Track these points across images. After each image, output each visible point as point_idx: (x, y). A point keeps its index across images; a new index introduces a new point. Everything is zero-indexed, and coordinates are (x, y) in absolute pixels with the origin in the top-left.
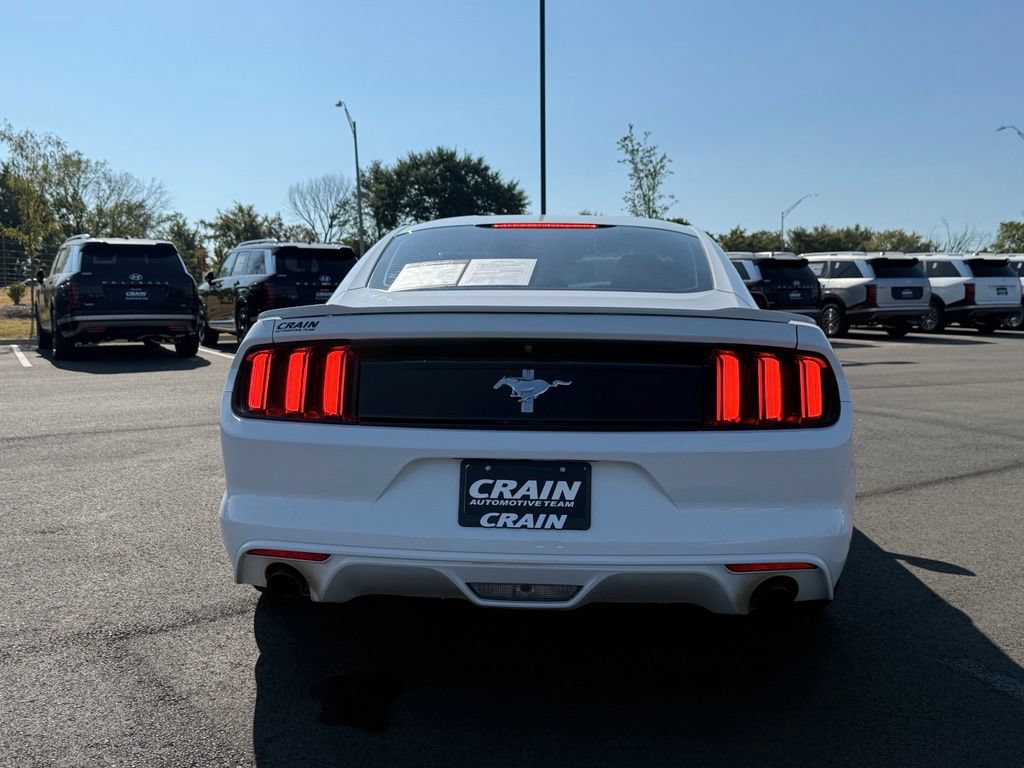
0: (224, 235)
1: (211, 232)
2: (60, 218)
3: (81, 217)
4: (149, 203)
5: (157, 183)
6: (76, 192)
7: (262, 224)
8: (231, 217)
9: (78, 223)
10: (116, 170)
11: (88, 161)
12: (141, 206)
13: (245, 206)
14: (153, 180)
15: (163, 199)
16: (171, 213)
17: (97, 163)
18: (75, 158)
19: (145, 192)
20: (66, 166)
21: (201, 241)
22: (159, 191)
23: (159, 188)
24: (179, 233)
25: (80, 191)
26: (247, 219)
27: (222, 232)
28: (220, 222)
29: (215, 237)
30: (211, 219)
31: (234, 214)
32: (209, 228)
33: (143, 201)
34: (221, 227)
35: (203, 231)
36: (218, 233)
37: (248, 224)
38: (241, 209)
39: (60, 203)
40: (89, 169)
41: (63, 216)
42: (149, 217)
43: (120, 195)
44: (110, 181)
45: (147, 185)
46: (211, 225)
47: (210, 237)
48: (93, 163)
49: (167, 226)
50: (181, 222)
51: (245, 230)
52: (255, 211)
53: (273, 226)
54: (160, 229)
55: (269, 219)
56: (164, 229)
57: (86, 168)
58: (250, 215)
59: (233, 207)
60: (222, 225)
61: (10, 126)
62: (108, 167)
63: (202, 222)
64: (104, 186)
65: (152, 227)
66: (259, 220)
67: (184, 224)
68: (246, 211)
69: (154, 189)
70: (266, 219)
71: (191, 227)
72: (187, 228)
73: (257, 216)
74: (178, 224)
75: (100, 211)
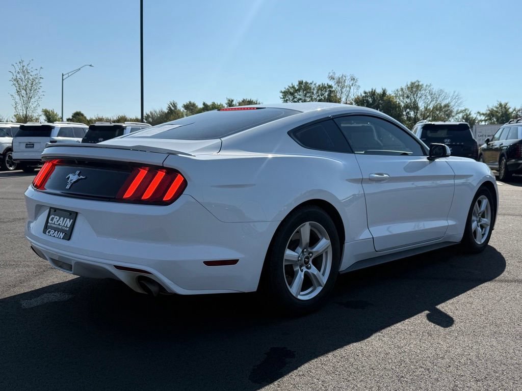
0: (490, 119)
1: (483, 118)
2: (406, 113)
3: (417, 113)
4: (452, 104)
5: (456, 94)
6: (415, 100)
7: (512, 113)
8: (495, 109)
9: (415, 116)
10: (435, 89)
11: (422, 85)
12: (447, 106)
13: (503, 103)
14: (454, 92)
15: (459, 102)
16: (463, 109)
17: (427, 86)
18: (417, 84)
19: (449, 99)
20: (412, 88)
21: (478, 122)
22: (457, 97)
23: (457, 96)
24: (467, 118)
25: (417, 100)
26: (503, 109)
27: (489, 118)
28: (488, 112)
29: (485, 121)
30: (484, 111)
31: (497, 108)
32: (482, 116)
33: (449, 103)
34: (489, 115)
35: (480, 118)
36: (486, 118)
37: (504, 112)
38: (501, 105)
39: (407, 107)
40: (423, 89)
41: (408, 112)
42: (451, 112)
43: (437, 100)
44: (432, 94)
45: (451, 95)
46: (483, 114)
47: (483, 121)
48: (424, 86)
49: (461, 115)
50: (468, 113)
51: (502, 116)
52: (508, 106)
53: (518, 113)
54: (457, 117)
55: (516, 109)
56: (459, 117)
57: (421, 88)
58: (505, 108)
59: (496, 104)
60: (489, 114)
61: (334, 73)
62: (432, 87)
63: (479, 113)
64: (429, 97)
65: (453, 116)
66: (511, 110)
67: (470, 114)
68: (503, 106)
69: (454, 97)
70: (515, 110)
71: (473, 115)
72: (471, 116)
73: (509, 108)
74: (466, 114)
75: (426, 109)
